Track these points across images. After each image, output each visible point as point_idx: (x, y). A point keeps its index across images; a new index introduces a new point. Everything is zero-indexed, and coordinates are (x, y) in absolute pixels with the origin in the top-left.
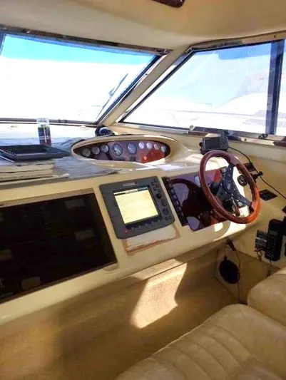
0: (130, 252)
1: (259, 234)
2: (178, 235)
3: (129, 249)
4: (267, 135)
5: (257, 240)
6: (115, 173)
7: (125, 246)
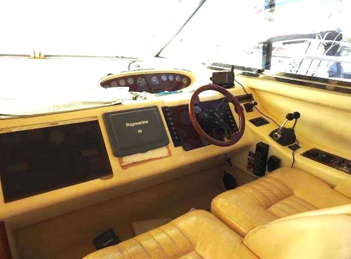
0: (124, 167)
1: (250, 154)
2: (170, 154)
3: (123, 164)
4: (263, 71)
5: (249, 159)
6: (120, 104)
7: (121, 162)
